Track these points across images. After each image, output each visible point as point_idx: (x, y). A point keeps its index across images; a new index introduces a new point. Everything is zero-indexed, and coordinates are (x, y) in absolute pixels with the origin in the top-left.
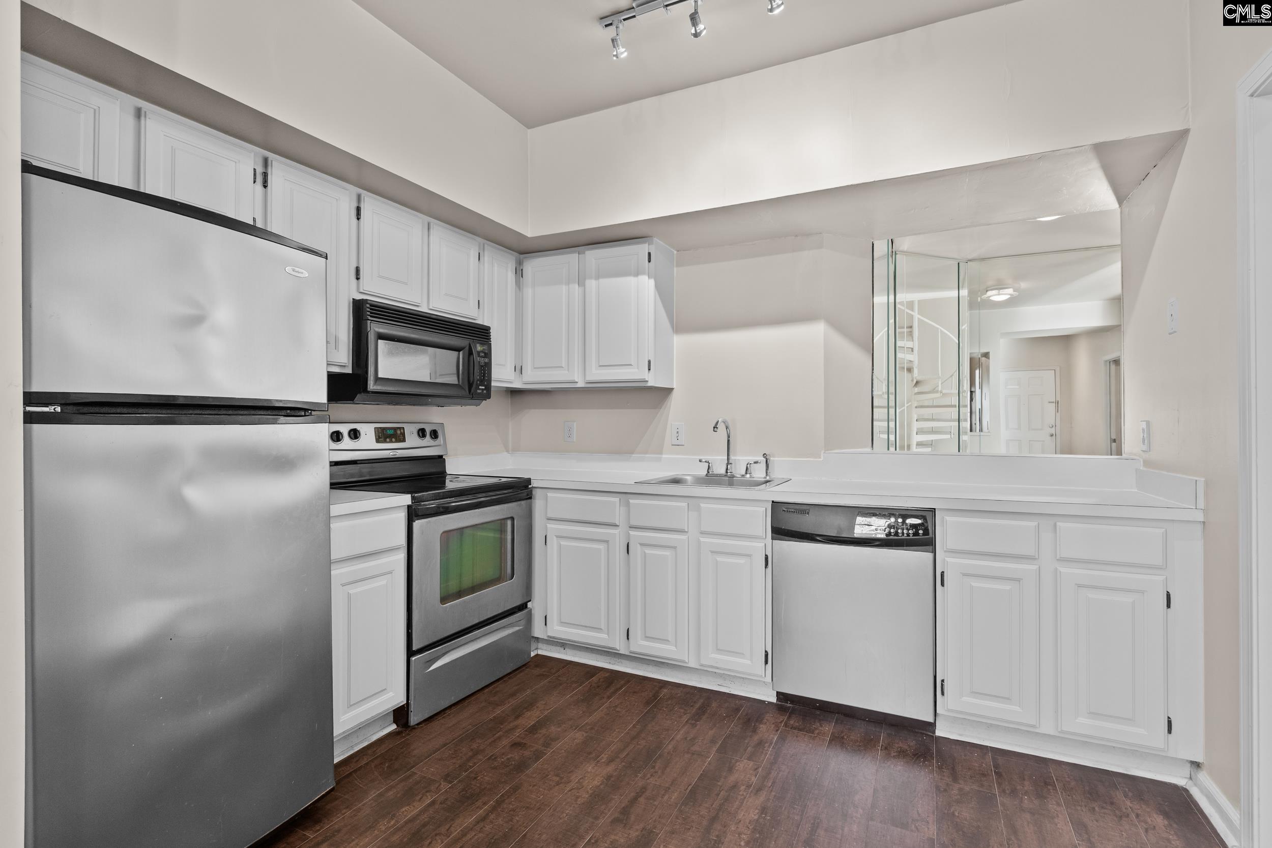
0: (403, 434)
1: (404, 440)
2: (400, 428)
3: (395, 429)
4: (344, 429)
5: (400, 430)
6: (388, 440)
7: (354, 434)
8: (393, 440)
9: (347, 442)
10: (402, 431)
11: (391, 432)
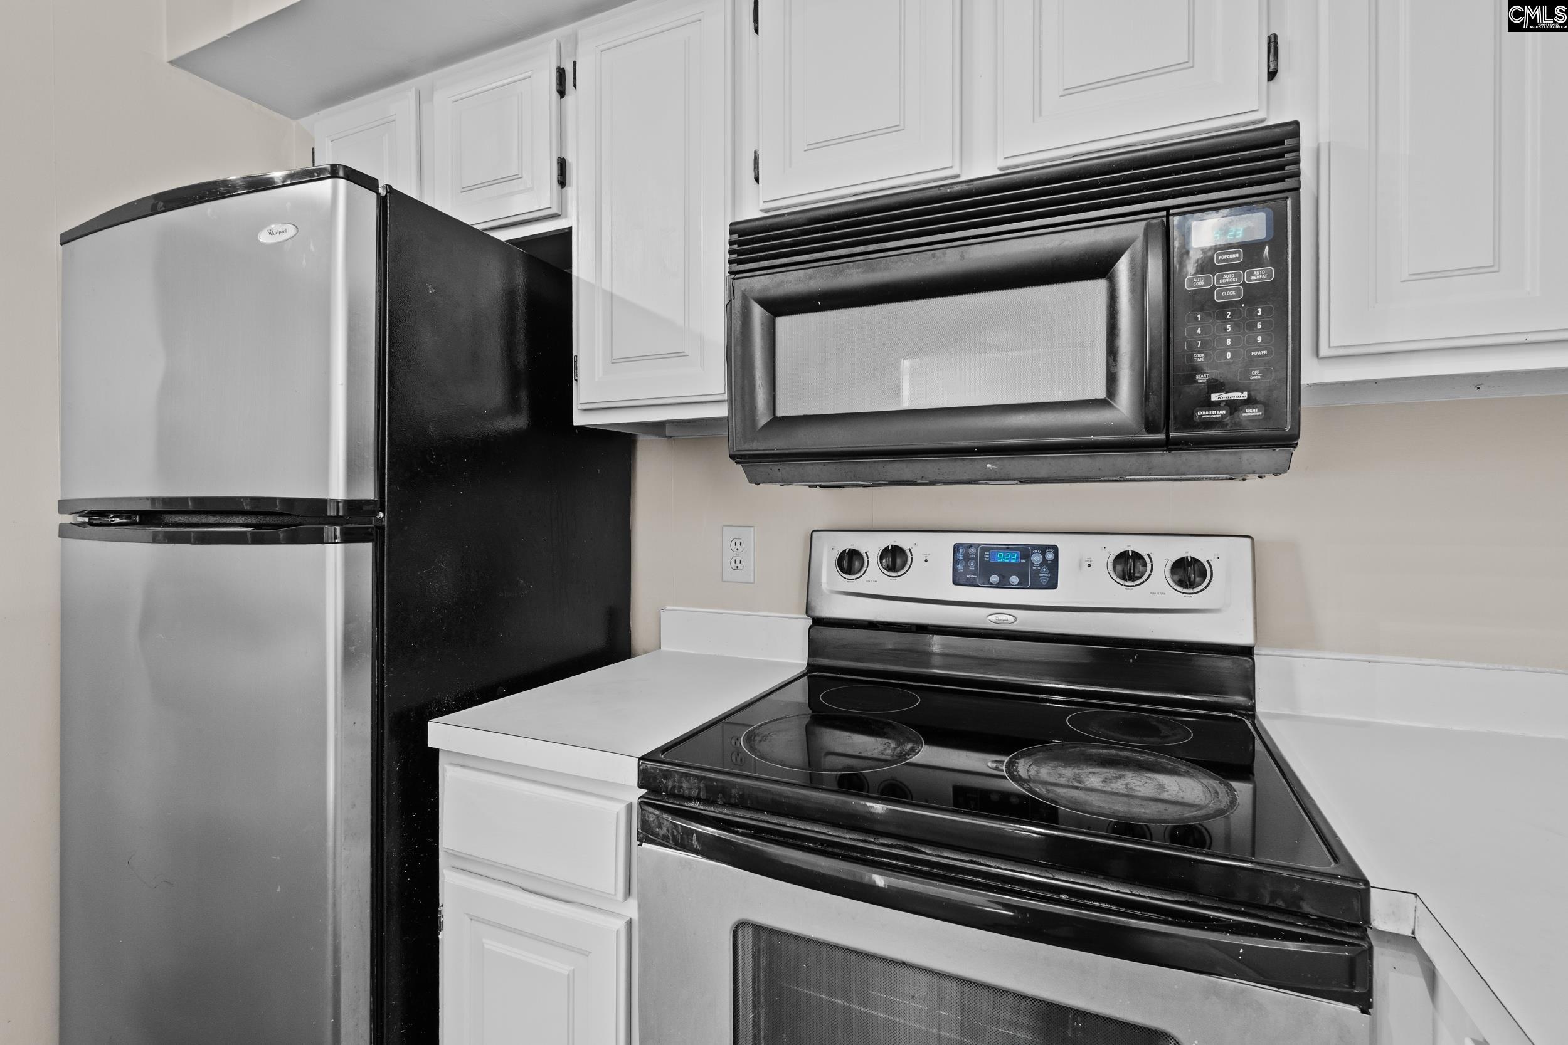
0: (1053, 566)
1: (1052, 584)
2: (1043, 549)
3: (1025, 552)
4: (871, 546)
5: (1043, 553)
6: (994, 579)
7: (895, 558)
8: (1014, 580)
9: (874, 577)
10: (1050, 556)
11: (1014, 558)
